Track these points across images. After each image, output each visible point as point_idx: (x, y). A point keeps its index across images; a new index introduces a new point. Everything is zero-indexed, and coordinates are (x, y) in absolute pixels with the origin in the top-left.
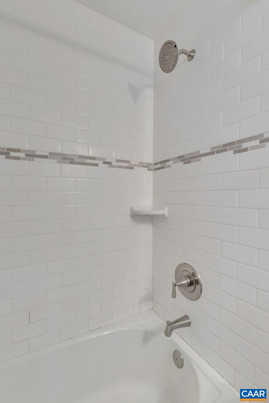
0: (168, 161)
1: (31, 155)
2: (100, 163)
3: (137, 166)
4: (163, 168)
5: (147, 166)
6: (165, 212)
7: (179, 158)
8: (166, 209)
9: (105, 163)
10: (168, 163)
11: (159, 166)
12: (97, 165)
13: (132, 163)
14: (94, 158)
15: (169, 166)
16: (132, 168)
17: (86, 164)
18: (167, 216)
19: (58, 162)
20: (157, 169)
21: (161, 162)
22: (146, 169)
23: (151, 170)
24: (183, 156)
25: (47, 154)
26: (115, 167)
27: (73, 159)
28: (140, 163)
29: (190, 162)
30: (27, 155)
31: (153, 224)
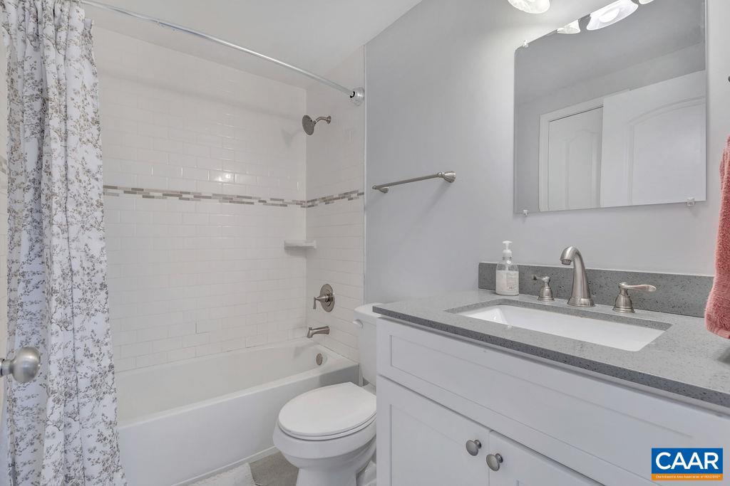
0: (316, 200)
1: (198, 197)
2: (256, 201)
3: (289, 203)
4: (313, 206)
5: (300, 203)
6: (314, 244)
7: (323, 198)
8: (315, 242)
9: (260, 201)
10: (316, 202)
11: (310, 204)
12: (253, 203)
13: (285, 201)
14: (250, 198)
15: (317, 205)
16: (286, 206)
17: (243, 203)
18: (315, 247)
19: (220, 202)
20: (309, 206)
21: (312, 201)
22: (300, 206)
23: (304, 207)
24: (325, 198)
25: (211, 195)
26: (269, 204)
27: (232, 199)
28: (293, 201)
29: (329, 203)
30: (195, 197)
31: (306, 257)
